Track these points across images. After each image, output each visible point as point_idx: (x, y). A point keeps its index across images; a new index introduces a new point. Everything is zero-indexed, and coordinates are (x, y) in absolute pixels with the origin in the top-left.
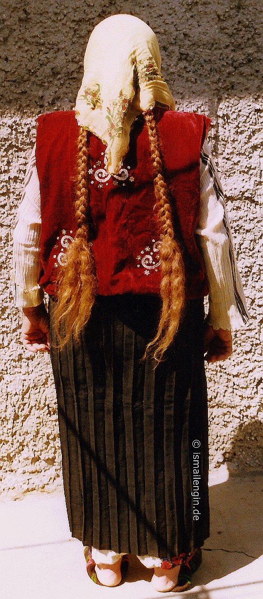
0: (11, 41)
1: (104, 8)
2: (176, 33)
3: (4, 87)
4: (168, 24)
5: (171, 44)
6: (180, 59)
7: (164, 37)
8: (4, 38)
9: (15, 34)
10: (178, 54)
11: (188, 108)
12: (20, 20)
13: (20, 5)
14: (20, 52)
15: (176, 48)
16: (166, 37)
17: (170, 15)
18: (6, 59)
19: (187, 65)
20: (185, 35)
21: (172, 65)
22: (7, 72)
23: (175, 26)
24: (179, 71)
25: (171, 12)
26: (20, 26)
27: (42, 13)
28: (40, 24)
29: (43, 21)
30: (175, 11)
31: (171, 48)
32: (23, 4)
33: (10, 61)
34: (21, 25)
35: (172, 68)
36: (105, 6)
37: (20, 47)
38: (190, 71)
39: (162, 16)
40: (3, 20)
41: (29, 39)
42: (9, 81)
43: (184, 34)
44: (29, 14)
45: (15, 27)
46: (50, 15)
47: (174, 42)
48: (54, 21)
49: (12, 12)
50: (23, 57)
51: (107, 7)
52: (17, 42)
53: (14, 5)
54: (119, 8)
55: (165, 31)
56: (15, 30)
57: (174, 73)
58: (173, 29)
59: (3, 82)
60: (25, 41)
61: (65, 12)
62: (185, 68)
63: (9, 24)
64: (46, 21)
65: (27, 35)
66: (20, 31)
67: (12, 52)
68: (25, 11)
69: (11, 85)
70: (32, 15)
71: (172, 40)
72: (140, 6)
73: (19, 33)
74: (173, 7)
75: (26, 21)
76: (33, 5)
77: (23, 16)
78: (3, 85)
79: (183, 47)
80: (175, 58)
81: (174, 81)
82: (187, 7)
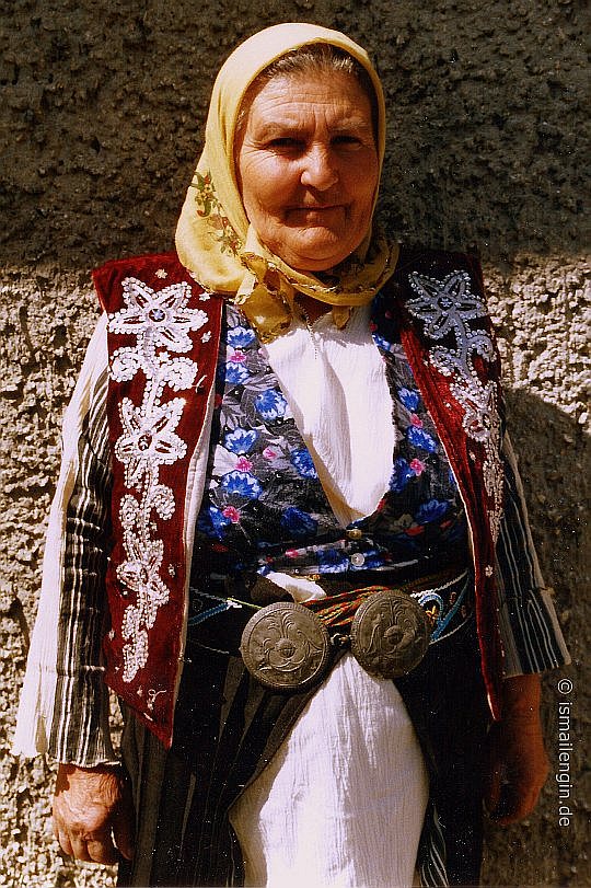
0: (106, 98)
1: (341, 16)
2: (528, 80)
3: (90, 213)
4: (506, 56)
5: (515, 109)
6: (539, 150)
7: (496, 91)
8: (88, 92)
9: (115, 81)
10: (532, 135)
11: (557, 276)
12: (128, 45)
13: (126, 8)
14: (128, 125)
15: (528, 121)
16: (503, 89)
17: (513, 32)
18: (96, 145)
19: (557, 163)
20: (555, 86)
21: (516, 164)
22: (95, 177)
23: (526, 61)
24: (534, 180)
25: (516, 24)
26: (128, 61)
27: (181, 27)
28: (178, 57)
29: (185, 49)
30: (527, 22)
31: (514, 120)
32: (134, 5)
33: (105, 148)
34: (131, 58)
35: (516, 171)
36: (342, 9)
37: (128, 115)
38: (564, 180)
39: (490, 34)
40: (85, 46)
41: (150, 95)
42: (100, 199)
43: (549, 82)
44: (149, 31)
45: (115, 64)
46: (201, 33)
47: (521, 103)
48: (211, 49)
49: (110, 25)
50: (137, 140)
51: (348, 12)
52: (121, 101)
53: (111, 9)
54: (378, 16)
55: (500, 75)
56: (115, 71)
57: (522, 185)
58: (519, 68)
59: (87, 202)
60: (142, 99)
61: (240, 25)
62: (552, 171)
63: (100, 56)
64: (194, 48)
65: (146, 83)
66: (129, 73)
67: (110, 127)
68: (139, 22)
69: (106, 209)
70: (157, 35)
71: (518, 99)
72: (435, 11)
73: (126, 78)
74: (522, 10)
75: (144, 49)
76: (159, 7)
77: (134, 36)
78: (87, 208)
79: (548, 115)
80: (524, 146)
81: (522, 206)
82: (558, 11)
